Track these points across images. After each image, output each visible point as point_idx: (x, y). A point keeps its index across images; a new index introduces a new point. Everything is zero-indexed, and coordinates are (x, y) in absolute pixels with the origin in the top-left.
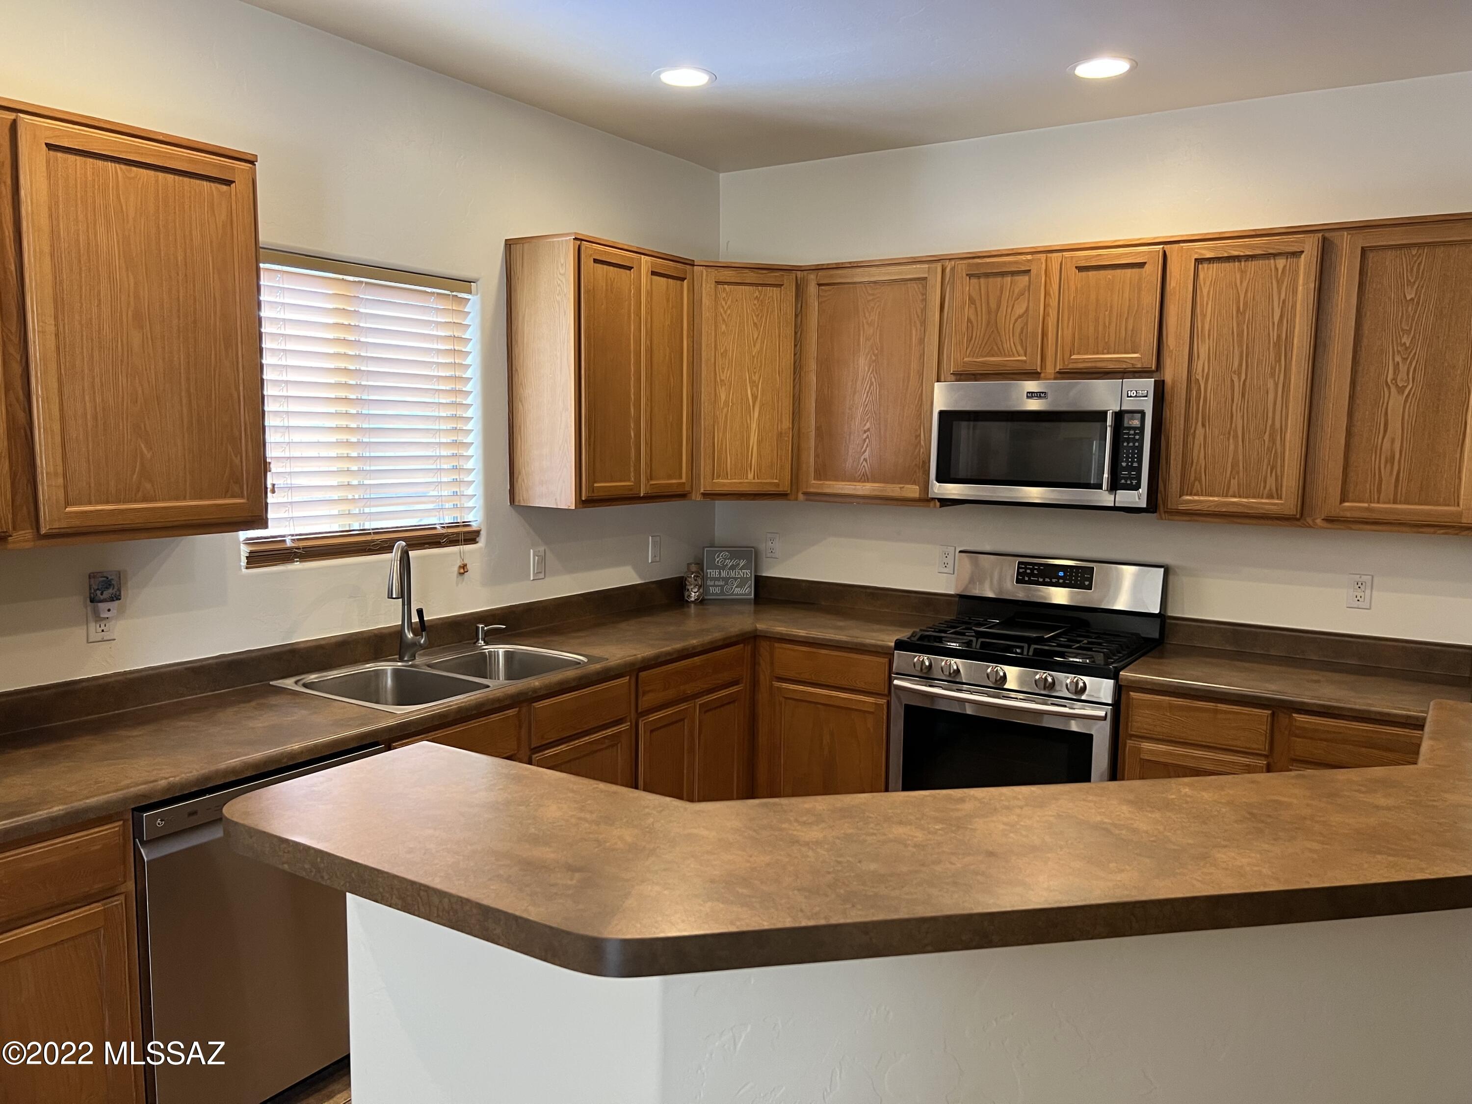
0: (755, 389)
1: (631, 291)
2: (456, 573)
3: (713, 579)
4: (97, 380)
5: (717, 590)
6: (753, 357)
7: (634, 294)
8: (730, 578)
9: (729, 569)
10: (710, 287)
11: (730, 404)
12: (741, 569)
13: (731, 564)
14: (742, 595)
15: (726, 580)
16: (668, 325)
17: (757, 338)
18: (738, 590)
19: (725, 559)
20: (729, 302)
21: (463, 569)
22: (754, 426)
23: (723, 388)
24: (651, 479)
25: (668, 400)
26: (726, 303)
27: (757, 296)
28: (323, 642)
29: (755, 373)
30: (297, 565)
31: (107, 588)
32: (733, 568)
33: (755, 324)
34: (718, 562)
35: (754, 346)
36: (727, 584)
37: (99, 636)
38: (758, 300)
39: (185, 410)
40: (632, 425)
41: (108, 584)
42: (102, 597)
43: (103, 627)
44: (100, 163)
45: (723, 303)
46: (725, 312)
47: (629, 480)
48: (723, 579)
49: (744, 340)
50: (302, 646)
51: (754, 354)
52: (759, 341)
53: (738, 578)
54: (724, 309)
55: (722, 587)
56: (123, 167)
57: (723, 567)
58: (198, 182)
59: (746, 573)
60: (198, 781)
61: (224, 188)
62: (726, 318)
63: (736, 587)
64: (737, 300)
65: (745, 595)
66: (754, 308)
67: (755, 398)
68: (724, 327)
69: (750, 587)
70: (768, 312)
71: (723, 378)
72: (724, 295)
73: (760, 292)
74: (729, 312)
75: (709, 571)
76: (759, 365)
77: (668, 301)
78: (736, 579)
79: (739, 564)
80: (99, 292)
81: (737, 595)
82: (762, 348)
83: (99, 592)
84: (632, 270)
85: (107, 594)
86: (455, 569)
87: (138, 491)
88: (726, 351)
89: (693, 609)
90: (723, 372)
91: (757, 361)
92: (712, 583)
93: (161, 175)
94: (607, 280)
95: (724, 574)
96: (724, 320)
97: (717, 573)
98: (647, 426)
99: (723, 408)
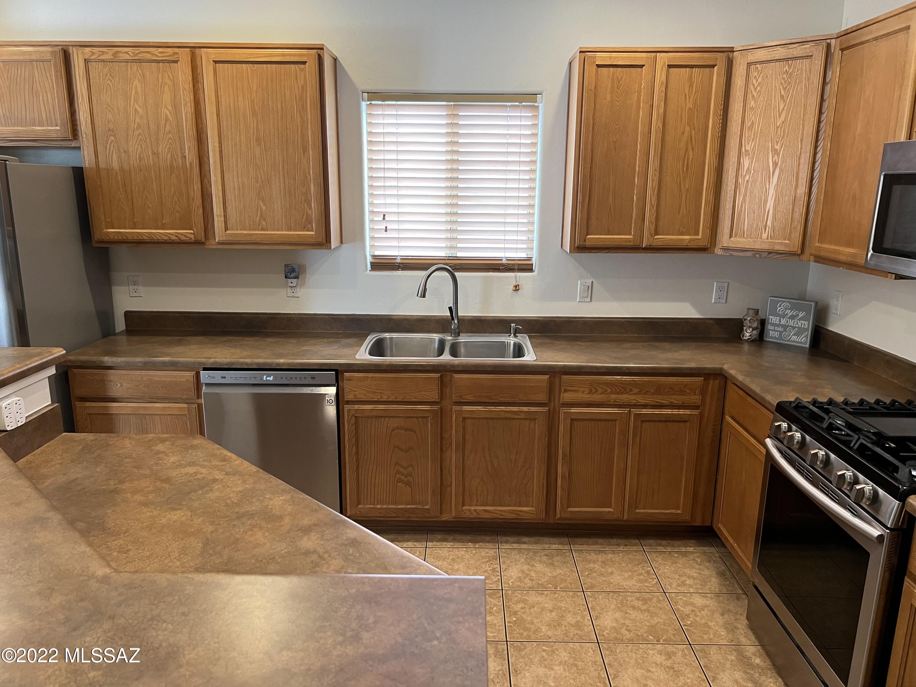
0: (776, 157)
1: (642, 84)
2: (512, 290)
3: (773, 324)
4: (240, 172)
5: (776, 334)
6: (778, 127)
7: (644, 87)
8: (788, 326)
9: (789, 318)
10: (743, 69)
11: (752, 172)
12: (799, 320)
13: (791, 314)
14: (798, 342)
15: (785, 327)
16: (690, 108)
17: (783, 109)
18: (794, 338)
19: (786, 309)
20: (759, 80)
21: (517, 288)
22: (772, 191)
23: (747, 158)
24: (656, 234)
25: (685, 170)
26: (757, 81)
27: (786, 70)
28: (408, 317)
29: (777, 142)
30: (400, 273)
31: (293, 272)
32: (792, 317)
33: (782, 97)
34: (779, 310)
35: (780, 117)
36: (785, 330)
37: (292, 294)
38: (787, 74)
39: (282, 186)
40: (635, 192)
41: (293, 270)
42: (290, 276)
43: (293, 290)
44: (239, 65)
45: (754, 81)
46: (755, 89)
47: (630, 234)
48: (783, 326)
49: (771, 113)
50: (396, 317)
51: (778, 125)
52: (784, 112)
53: (796, 327)
54: (754, 87)
55: (781, 333)
56: (250, 65)
57: (784, 316)
58: (288, 66)
59: (804, 324)
60: (228, 364)
61: (302, 66)
62: (755, 95)
63: (794, 335)
64: (767, 77)
65: (801, 343)
66: (783, 81)
67: (775, 164)
68: (752, 103)
69: (806, 337)
70: (795, 83)
71: (747, 149)
72: (756, 74)
73: (790, 66)
74: (758, 89)
75: (770, 317)
76: (782, 135)
77: (691, 86)
78: (794, 328)
79: (798, 315)
80: (240, 130)
81: (794, 341)
82: (786, 118)
83: (289, 274)
84: (644, 68)
85: (292, 275)
86: (512, 287)
87: (259, 225)
88: (753, 124)
89: (746, 347)
90: (748, 143)
91: (781, 131)
92: (772, 328)
93: (269, 66)
94: (613, 80)
95: (783, 322)
96: (753, 96)
97: (777, 320)
98: (654, 192)
99: (745, 176)
